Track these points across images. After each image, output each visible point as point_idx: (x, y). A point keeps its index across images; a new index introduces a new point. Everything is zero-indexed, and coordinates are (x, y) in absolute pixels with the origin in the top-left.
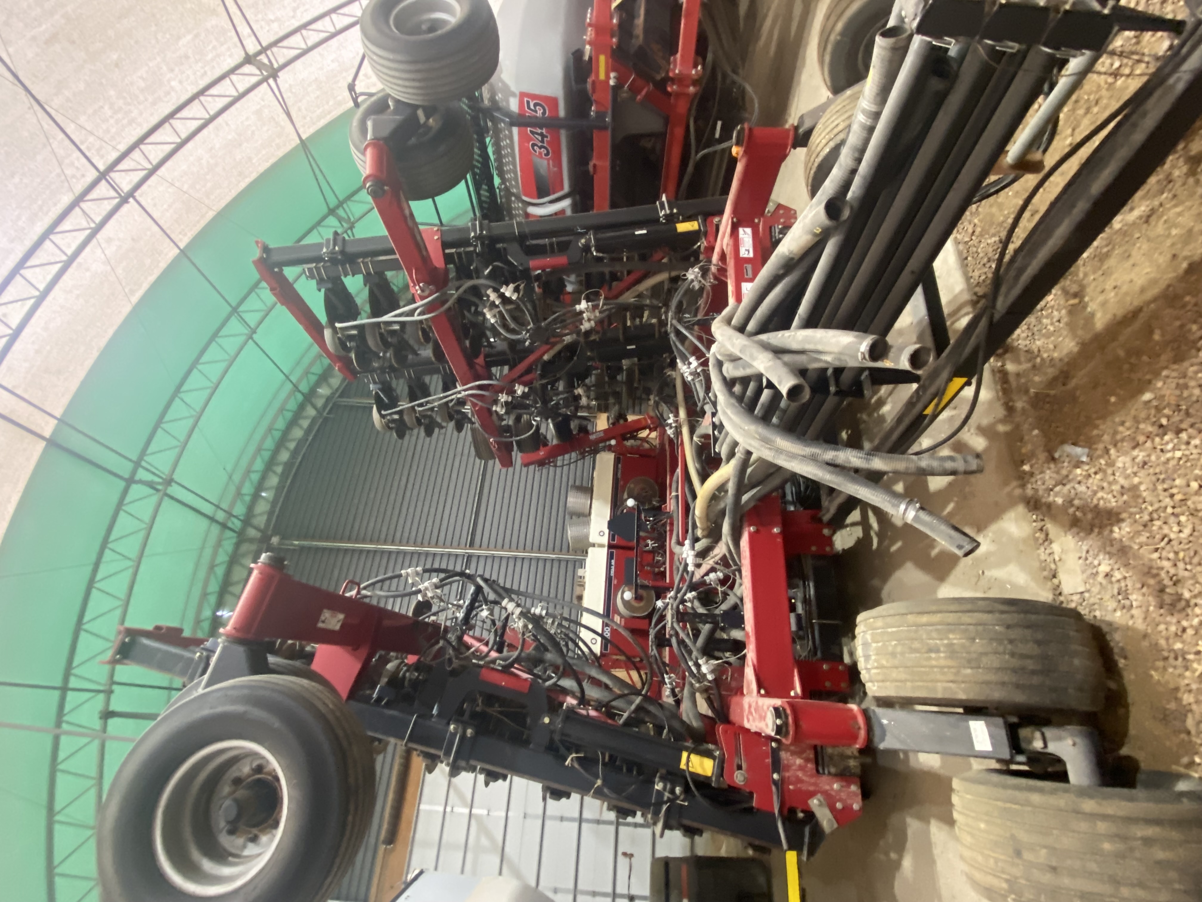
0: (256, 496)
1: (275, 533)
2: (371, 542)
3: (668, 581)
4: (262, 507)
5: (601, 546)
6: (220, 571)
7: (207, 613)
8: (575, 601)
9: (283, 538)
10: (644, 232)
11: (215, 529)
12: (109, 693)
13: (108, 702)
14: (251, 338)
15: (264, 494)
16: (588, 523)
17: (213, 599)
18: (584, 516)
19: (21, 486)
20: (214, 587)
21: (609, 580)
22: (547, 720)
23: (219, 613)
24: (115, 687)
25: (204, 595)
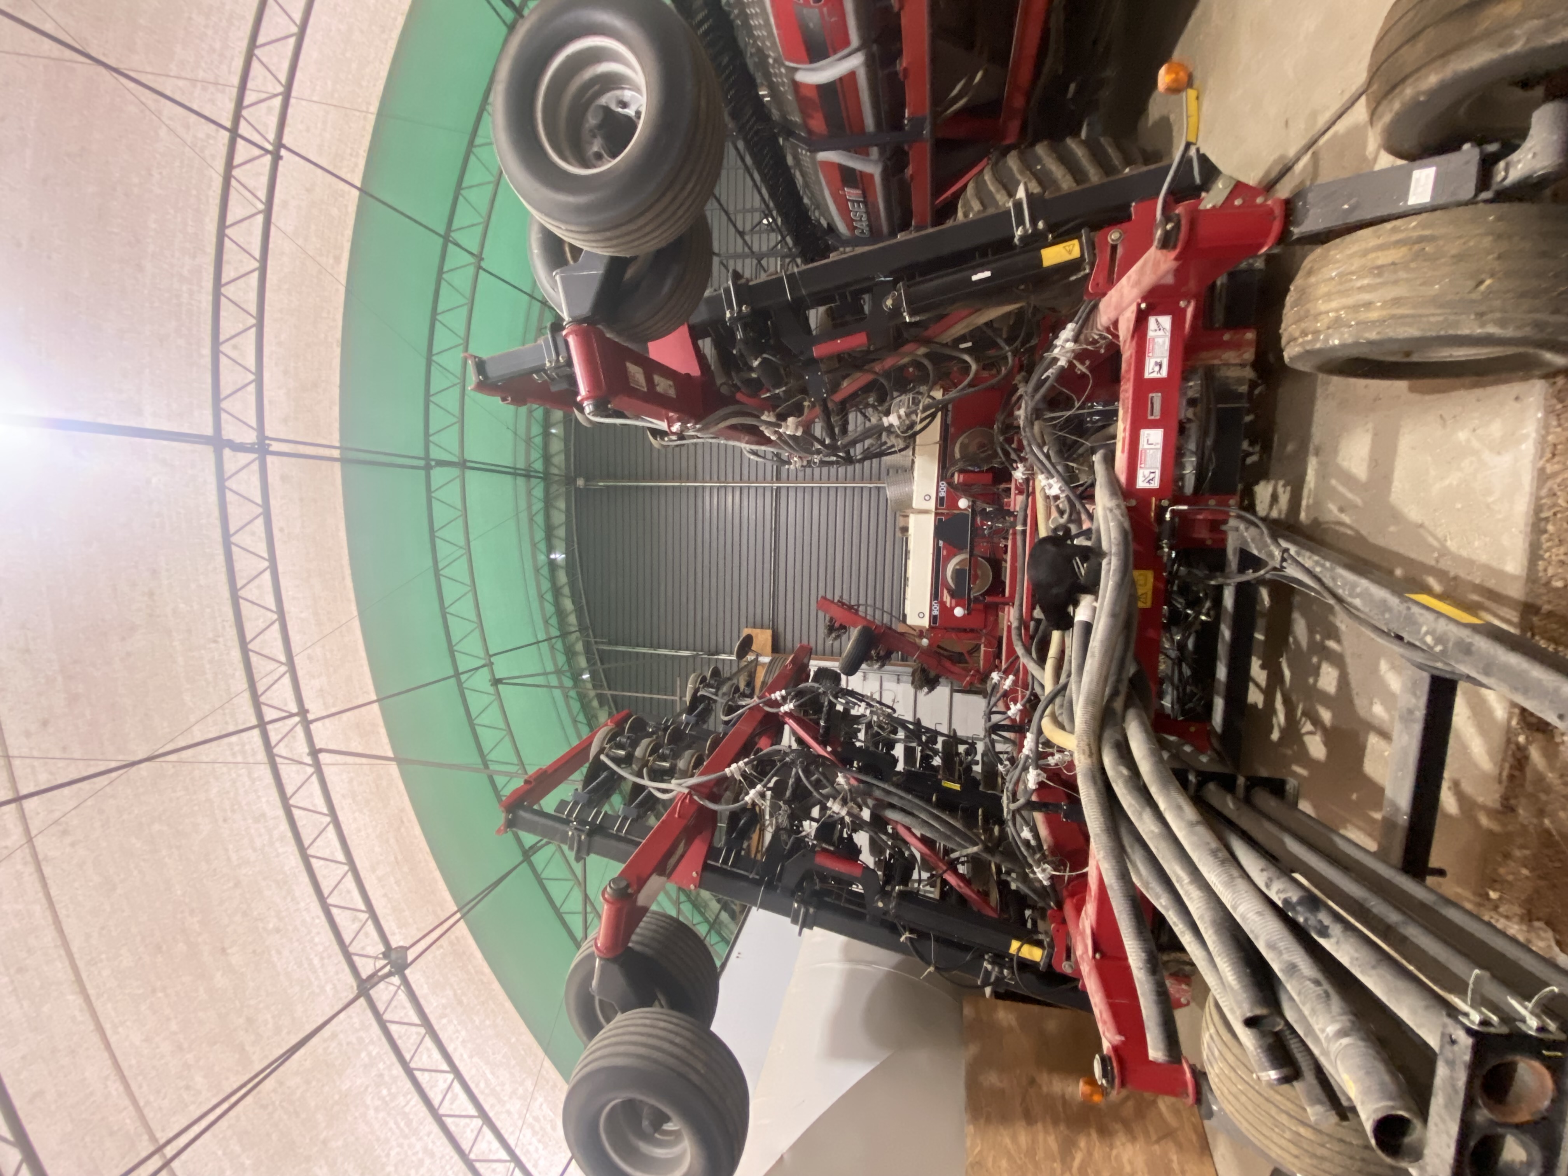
0: (546, 435)
1: (578, 475)
2: (673, 479)
3: (1007, 594)
4: (556, 446)
5: (926, 512)
6: (540, 519)
7: (542, 558)
8: (899, 534)
9: (587, 480)
10: (987, 274)
11: (521, 481)
12: (490, 665)
13: (492, 672)
14: (480, 268)
15: (553, 431)
16: (911, 479)
17: (542, 546)
18: (908, 470)
19: (341, 511)
20: (540, 535)
21: (937, 551)
22: (880, 905)
23: (553, 556)
24: (492, 659)
25: (534, 545)
